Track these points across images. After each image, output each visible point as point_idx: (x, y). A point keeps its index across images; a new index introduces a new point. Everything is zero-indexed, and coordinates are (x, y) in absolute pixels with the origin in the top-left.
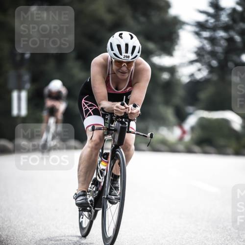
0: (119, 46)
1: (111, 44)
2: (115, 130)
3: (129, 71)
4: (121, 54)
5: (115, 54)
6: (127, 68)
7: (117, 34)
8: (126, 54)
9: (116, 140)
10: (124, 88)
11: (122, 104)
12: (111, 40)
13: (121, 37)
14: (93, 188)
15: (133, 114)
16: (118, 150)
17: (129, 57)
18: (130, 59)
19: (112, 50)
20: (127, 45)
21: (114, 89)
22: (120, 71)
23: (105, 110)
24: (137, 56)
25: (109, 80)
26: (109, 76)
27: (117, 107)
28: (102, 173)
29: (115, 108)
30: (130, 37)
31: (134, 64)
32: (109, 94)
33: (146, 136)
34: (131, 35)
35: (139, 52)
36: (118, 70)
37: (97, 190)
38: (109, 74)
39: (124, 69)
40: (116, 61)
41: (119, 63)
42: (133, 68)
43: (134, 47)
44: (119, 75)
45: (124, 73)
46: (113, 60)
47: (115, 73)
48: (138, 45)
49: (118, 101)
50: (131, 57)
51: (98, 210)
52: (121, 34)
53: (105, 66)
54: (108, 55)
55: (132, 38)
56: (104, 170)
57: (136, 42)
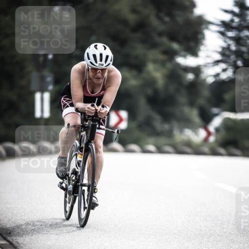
0: (94, 56)
1: (88, 54)
2: (88, 127)
3: (103, 76)
4: (96, 62)
5: (91, 62)
6: (102, 74)
7: (93, 45)
8: (101, 63)
9: (89, 135)
10: (98, 92)
11: (93, 106)
12: (88, 50)
13: (96, 48)
14: (73, 177)
15: (102, 113)
16: (90, 144)
17: (103, 65)
18: (104, 67)
19: (89, 59)
20: (101, 55)
21: (90, 93)
22: (96, 77)
23: (79, 110)
24: (109, 64)
25: (86, 85)
26: (86, 81)
27: (88, 108)
28: (79, 164)
29: (87, 109)
30: (104, 48)
31: (107, 71)
32: (85, 97)
33: (114, 132)
34: (104, 46)
35: (111, 61)
36: (94, 77)
37: (76, 178)
38: (86, 80)
39: (99, 75)
40: (92, 69)
41: (95, 70)
42: (106, 74)
43: (107, 57)
44: (95, 81)
45: (99, 78)
46: (90, 68)
47: (91, 79)
48: (111, 55)
49: (89, 103)
50: (105, 65)
51: (77, 196)
52: (96, 46)
53: (83, 73)
54: (85, 63)
55: (105, 48)
56: (80, 161)
57: (108, 52)
